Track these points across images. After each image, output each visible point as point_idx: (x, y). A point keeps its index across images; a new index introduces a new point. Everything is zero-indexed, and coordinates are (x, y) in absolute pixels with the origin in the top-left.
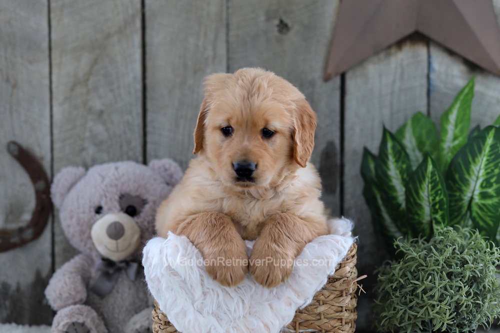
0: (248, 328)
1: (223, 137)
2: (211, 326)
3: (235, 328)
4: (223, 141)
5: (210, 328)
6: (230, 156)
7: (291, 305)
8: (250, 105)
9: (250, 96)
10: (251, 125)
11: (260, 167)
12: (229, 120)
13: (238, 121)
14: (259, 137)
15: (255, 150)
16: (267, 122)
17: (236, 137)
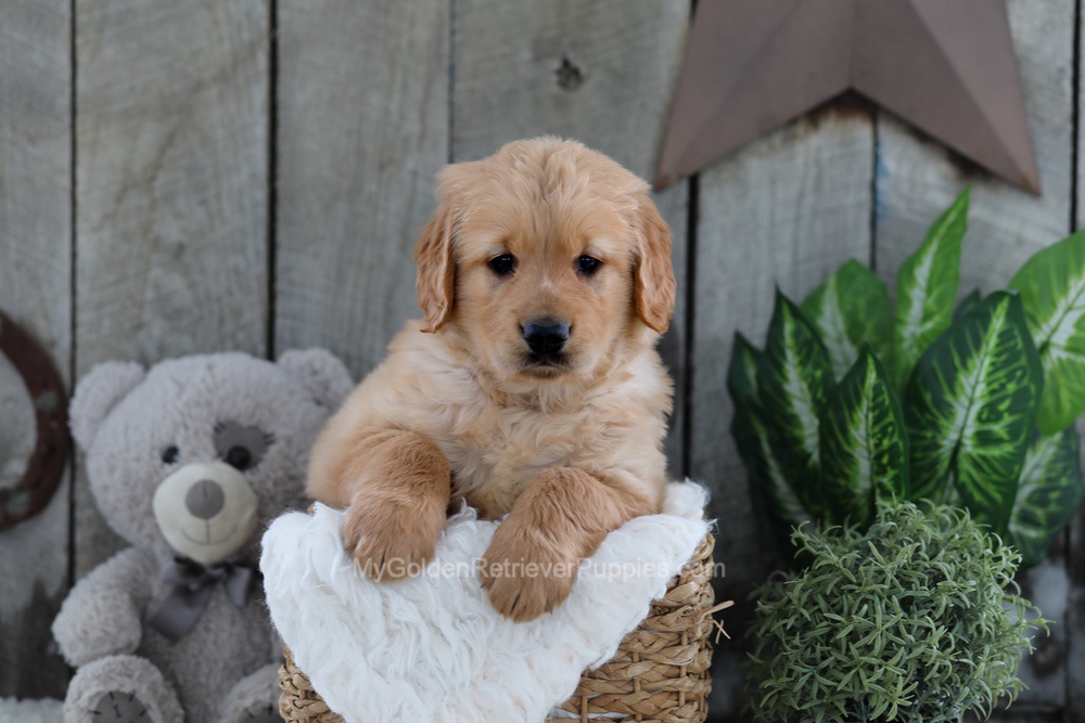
4: (493, 287)
6: (515, 311)
8: (550, 212)
9: (546, 191)
10: (554, 248)
11: (578, 332)
12: (505, 242)
13: (525, 243)
14: (572, 273)
15: (566, 297)
16: (586, 241)
17: (523, 277)
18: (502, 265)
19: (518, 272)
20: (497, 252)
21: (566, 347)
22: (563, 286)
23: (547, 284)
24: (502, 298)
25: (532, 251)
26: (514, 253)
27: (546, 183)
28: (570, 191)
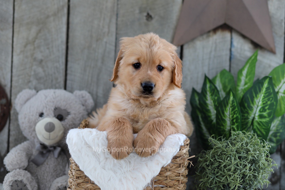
0: (132, 178)
1: (134, 70)
2: (111, 176)
3: (125, 177)
4: (134, 72)
5: (110, 178)
6: (140, 79)
7: (158, 164)
8: (151, 51)
9: (151, 46)
10: (152, 62)
11: (157, 86)
12: (138, 59)
13: (144, 60)
14: (156, 69)
15: (154, 76)
16: (160, 62)
17: (143, 69)
18: (137, 66)
19: (141, 68)
20: (136, 62)
21: (153, 90)
22: (153, 73)
23: (149, 72)
24: (136, 75)
25: (146, 62)
26: (141, 63)
27: (151, 44)
28: (157, 47)
